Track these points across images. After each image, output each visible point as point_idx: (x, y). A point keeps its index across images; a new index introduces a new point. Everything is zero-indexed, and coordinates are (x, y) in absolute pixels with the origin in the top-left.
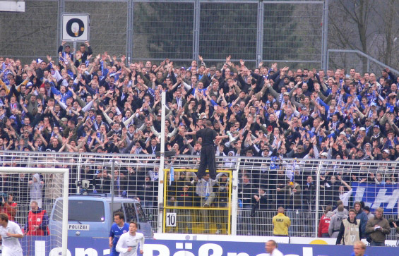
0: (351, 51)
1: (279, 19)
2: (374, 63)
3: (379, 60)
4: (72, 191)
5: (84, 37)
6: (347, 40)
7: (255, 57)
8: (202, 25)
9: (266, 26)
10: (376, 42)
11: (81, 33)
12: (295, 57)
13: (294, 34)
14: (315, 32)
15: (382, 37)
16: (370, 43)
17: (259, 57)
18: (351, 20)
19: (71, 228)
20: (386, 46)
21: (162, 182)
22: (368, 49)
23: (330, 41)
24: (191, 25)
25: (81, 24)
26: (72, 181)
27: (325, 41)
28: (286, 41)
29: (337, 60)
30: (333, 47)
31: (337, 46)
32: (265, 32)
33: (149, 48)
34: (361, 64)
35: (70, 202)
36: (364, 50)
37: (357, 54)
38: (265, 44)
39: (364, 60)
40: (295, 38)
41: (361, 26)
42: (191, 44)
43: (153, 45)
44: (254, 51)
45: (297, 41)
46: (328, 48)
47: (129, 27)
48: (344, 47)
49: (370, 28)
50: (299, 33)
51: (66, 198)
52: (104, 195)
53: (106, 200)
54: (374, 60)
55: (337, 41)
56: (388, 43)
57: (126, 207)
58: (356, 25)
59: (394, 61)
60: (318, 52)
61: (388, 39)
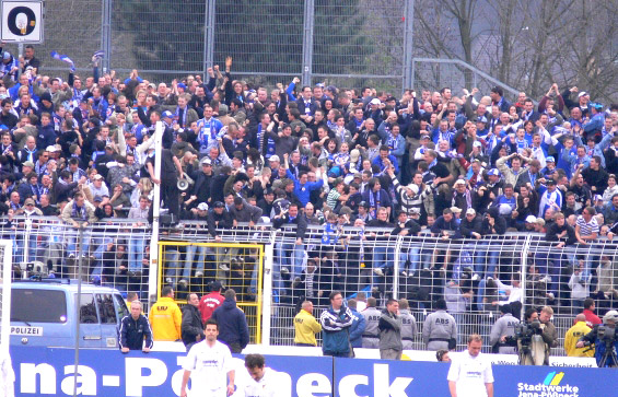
0: (448, 61)
1: (338, 10)
2: (483, 79)
3: (491, 74)
4: (17, 276)
5: (35, 36)
6: (441, 44)
7: (299, 69)
8: (218, 18)
9: (317, 20)
10: (486, 46)
11: (30, 29)
12: (362, 69)
13: (361, 34)
14: (392, 31)
15: (495, 40)
16: (476, 48)
17: (307, 69)
18: (448, 13)
19: (15, 333)
20: (501, 54)
21: (156, 262)
22: (473, 56)
23: (415, 46)
24: (201, 19)
25: (31, 16)
26: (17, 259)
27: (410, 45)
28: (348, 44)
29: (426, 75)
30: (420, 55)
31: (427, 53)
32: (316, 31)
33: (136, 53)
34: (463, 81)
35: (14, 291)
36: (468, 60)
37: (456, 65)
38: (315, 48)
39: (468, 74)
40: (362, 40)
41: (463, 23)
42: (201, 47)
43: (142, 50)
44: (299, 59)
45: (365, 45)
46: (413, 56)
47: (105, 21)
48: (437, 55)
49: (476, 27)
50: (367, 32)
51: (7, 285)
52: (65, 281)
53: (70, 289)
54: (484, 75)
55: (427, 44)
56: (505, 49)
57: (100, 301)
58: (456, 20)
59: (514, 77)
60: (397, 62)
61: (505, 43)
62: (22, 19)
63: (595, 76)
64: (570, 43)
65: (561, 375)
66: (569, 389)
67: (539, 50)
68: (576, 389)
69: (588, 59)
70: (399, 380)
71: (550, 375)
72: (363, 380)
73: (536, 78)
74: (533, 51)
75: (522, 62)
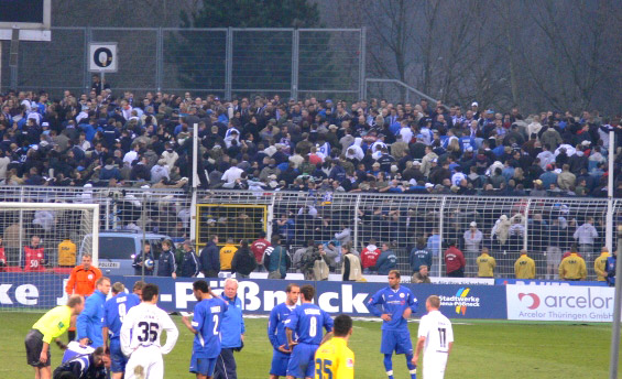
0: (388, 80)
1: (315, 47)
2: (413, 92)
3: (418, 89)
4: (102, 228)
5: (113, 67)
6: (384, 69)
7: (290, 87)
8: (234, 54)
9: (301, 54)
10: (414, 69)
11: (109, 63)
12: (332, 87)
13: (331, 63)
14: (351, 60)
15: (420, 66)
16: (407, 71)
17: (295, 87)
18: (388, 48)
19: (102, 266)
20: (424, 76)
21: (195, 217)
22: (406, 77)
23: (367, 71)
24: (223, 54)
25: (109, 54)
27: (363, 70)
28: (322, 70)
29: (375, 90)
30: (370, 77)
31: (375, 76)
32: (301, 61)
33: (179, 78)
34: (399, 94)
35: (101, 239)
36: (403, 80)
37: (395, 83)
38: (300, 73)
39: (403, 89)
40: (331, 67)
41: (399, 55)
42: (223, 74)
43: (185, 76)
44: (289, 81)
45: (334, 71)
46: (366, 77)
47: (159, 57)
48: (381, 77)
49: (406, 58)
50: (335, 62)
51: (95, 235)
53: (137, 237)
54: (413, 89)
55: (375, 69)
56: (427, 72)
58: (394, 53)
59: (433, 91)
60: (355, 82)
61: (427, 67)
62: (103, 57)
63: (488, 90)
64: (470, 68)
65: (468, 290)
66: (473, 299)
67: (449, 72)
68: (477, 300)
69: (482, 78)
70: (358, 295)
71: (460, 290)
72: (335, 296)
73: (448, 91)
74: (446, 73)
75: (438, 81)
